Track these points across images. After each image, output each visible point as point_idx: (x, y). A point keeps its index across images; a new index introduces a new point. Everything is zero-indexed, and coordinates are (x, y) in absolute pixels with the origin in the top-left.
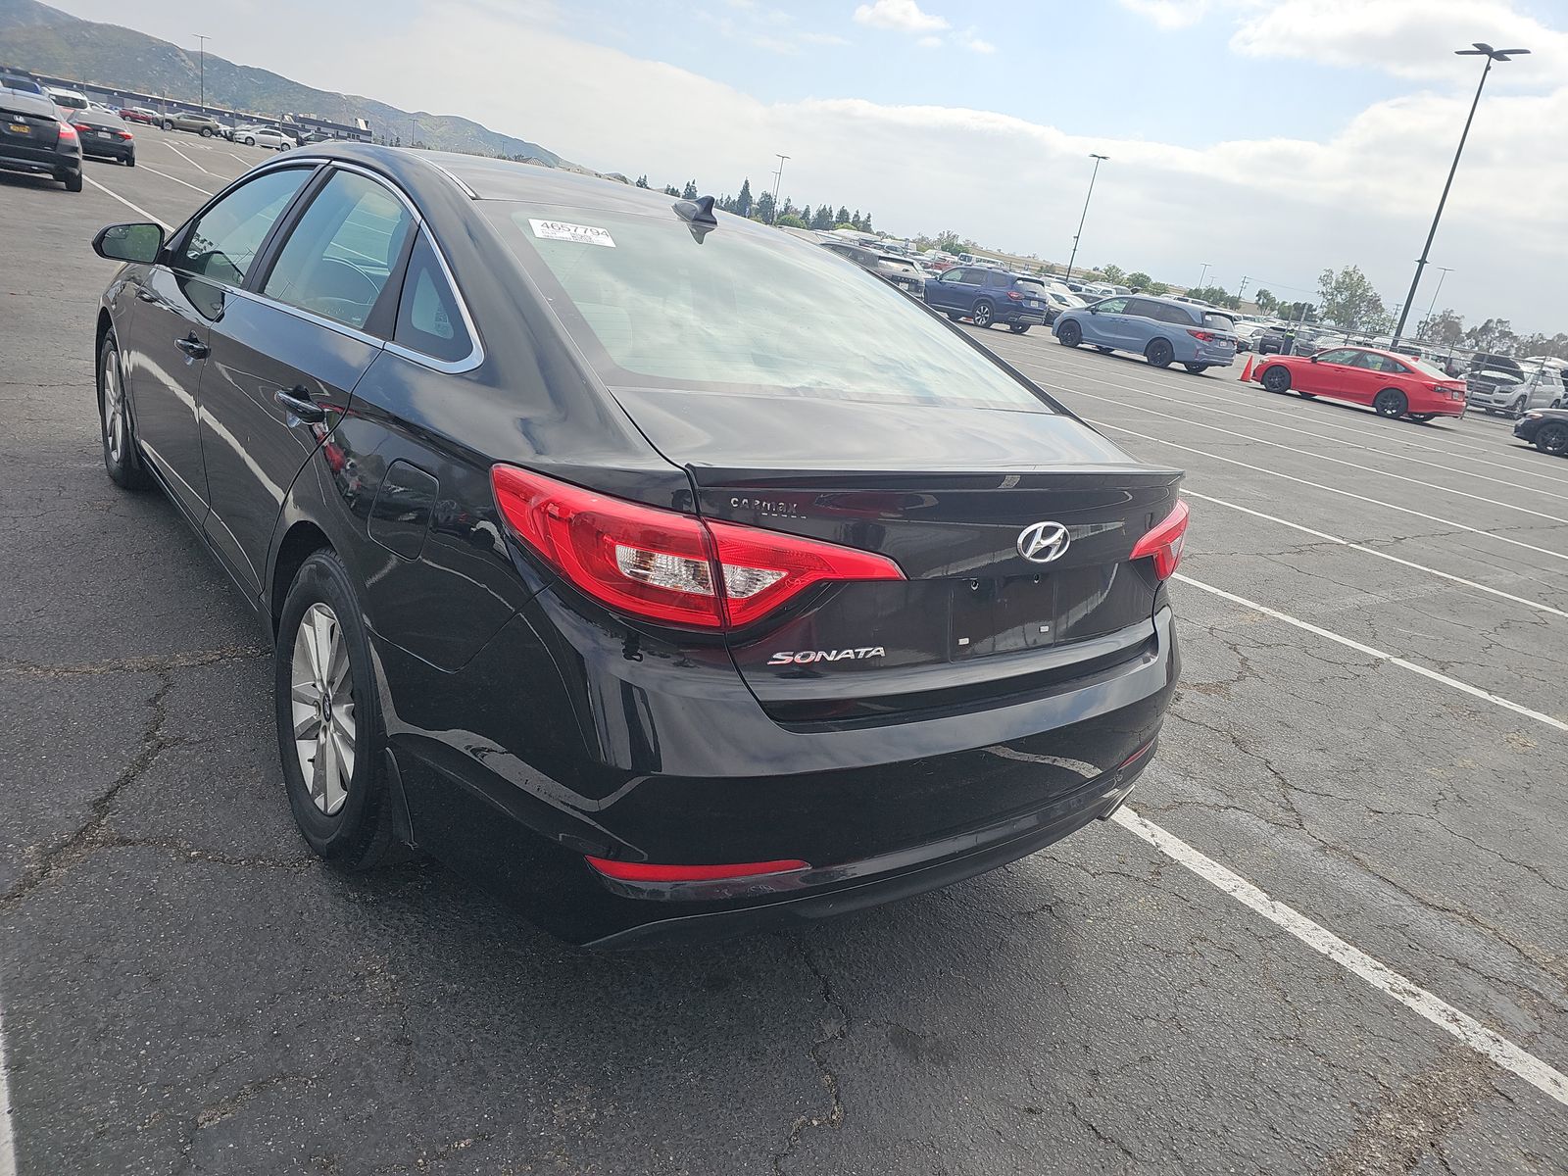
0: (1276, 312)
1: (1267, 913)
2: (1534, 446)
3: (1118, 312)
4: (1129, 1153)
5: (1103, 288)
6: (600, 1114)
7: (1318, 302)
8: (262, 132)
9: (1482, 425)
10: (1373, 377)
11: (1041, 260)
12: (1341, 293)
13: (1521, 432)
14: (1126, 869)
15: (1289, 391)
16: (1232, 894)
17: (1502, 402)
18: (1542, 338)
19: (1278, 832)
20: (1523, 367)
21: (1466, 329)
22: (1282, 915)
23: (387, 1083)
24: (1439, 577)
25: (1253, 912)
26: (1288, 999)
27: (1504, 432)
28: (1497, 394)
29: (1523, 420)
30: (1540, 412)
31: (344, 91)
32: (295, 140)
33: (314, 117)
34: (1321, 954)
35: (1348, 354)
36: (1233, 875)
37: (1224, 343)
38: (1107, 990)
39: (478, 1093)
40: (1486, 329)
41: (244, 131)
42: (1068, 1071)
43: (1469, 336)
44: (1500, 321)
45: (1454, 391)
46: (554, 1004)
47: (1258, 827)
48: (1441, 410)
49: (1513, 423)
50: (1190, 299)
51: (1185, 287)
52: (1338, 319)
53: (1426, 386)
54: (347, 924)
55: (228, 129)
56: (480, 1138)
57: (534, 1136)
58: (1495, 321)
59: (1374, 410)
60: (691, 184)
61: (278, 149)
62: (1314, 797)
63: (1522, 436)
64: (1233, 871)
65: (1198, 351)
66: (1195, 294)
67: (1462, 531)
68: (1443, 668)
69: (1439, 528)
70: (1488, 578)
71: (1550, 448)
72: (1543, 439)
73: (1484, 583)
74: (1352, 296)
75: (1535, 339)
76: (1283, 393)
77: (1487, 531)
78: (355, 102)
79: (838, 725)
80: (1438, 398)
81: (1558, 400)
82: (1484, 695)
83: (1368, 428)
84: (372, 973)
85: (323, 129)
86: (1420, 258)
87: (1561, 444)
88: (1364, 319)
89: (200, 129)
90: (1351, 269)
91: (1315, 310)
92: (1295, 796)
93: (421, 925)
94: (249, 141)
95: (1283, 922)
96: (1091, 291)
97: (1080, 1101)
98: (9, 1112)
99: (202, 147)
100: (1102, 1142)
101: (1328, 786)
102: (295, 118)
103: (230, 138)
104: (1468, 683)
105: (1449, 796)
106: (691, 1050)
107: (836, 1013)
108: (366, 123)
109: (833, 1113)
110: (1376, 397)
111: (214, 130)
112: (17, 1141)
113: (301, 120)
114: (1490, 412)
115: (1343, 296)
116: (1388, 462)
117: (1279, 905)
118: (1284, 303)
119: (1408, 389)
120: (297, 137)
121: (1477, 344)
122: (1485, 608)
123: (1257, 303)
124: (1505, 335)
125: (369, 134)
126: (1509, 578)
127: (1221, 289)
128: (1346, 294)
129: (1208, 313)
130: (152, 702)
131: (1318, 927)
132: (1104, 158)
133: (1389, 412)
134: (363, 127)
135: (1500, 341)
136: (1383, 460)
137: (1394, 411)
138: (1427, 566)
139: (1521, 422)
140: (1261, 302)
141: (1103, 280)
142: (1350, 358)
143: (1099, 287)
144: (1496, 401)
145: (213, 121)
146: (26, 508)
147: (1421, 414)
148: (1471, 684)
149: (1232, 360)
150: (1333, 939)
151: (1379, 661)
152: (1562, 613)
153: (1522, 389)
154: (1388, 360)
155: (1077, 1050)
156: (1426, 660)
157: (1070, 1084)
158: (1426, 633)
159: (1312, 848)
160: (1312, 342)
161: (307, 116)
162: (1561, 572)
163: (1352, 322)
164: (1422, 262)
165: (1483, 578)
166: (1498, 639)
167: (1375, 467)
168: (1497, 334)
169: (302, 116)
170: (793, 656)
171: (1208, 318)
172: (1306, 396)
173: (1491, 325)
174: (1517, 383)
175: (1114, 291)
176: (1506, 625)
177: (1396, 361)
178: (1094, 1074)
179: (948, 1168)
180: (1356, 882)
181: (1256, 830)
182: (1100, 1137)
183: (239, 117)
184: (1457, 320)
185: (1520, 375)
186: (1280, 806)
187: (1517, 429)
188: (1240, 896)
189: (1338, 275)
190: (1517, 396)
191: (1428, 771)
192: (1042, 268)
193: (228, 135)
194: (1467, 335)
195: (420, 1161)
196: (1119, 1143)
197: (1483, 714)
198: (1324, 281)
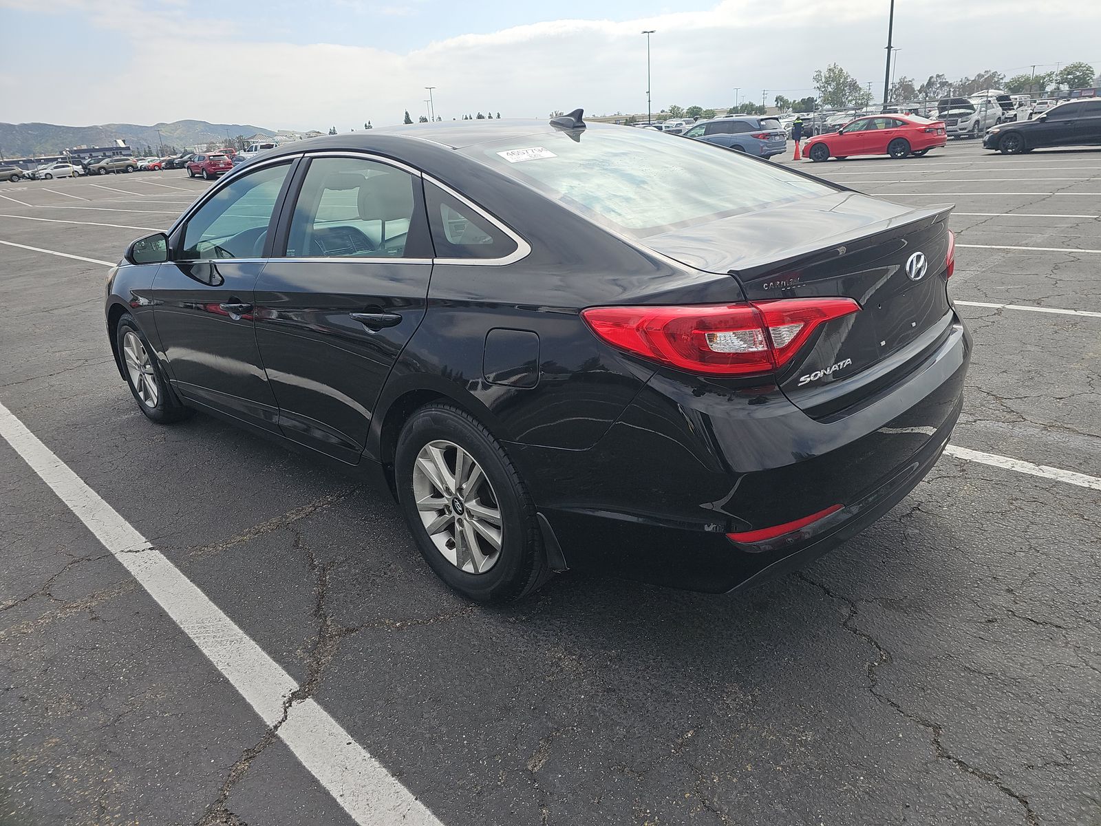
0: (791, 109)
1: (1040, 474)
2: (999, 151)
3: (701, 135)
4: (1060, 627)
5: (676, 123)
6: (753, 696)
7: (816, 95)
8: (56, 168)
9: (959, 147)
10: (883, 134)
11: (624, 114)
12: (830, 84)
13: (988, 145)
14: (944, 474)
15: (829, 159)
16: (1013, 469)
17: (965, 129)
18: (968, 80)
19: (1013, 426)
20: (972, 102)
21: (917, 87)
22: (1049, 472)
23: (619, 715)
24: (998, 249)
25: (1032, 476)
26: (1085, 518)
27: (977, 148)
28: (960, 125)
29: (988, 136)
30: (998, 128)
31: (100, 123)
32: (81, 166)
33: (84, 147)
34: (1086, 488)
35: (861, 123)
36: (1006, 458)
37: (777, 138)
38: (983, 543)
39: (675, 705)
40: (930, 83)
41: (43, 170)
42: (994, 594)
43: (920, 91)
44: (938, 76)
45: (937, 129)
46: (678, 644)
47: (1002, 427)
48: (933, 144)
49: (981, 140)
50: (734, 115)
51: (725, 108)
52: (832, 103)
53: (919, 130)
54: (522, 636)
55: (30, 172)
56: (698, 729)
57: (726, 718)
58: (935, 76)
59: (889, 156)
60: (368, 125)
61: (71, 177)
62: (1019, 400)
63: (990, 147)
64: (1004, 456)
65: (762, 147)
66: (734, 111)
67: (992, 218)
68: (1039, 303)
69: (978, 219)
70: (1026, 242)
71: (1010, 151)
72: (1004, 145)
73: (1027, 245)
74: (838, 84)
75: (964, 81)
76: (826, 161)
77: (1007, 213)
78: (108, 129)
79: (843, 413)
80: (928, 136)
81: (1000, 118)
82: (1072, 312)
83: (892, 169)
84: (560, 659)
85: (94, 154)
86: (887, 46)
87: (1016, 146)
88: (850, 98)
89: (9, 178)
90: (832, 66)
91: (816, 101)
92: (1009, 403)
93: (565, 624)
94: (49, 176)
95: (1053, 477)
96: (668, 127)
97: (1014, 608)
98: (416, 799)
99: (20, 189)
100: (1041, 626)
101: (1022, 392)
102: (71, 152)
103: (33, 178)
104: (1058, 308)
105: (1094, 377)
106: (776, 646)
107: (842, 602)
108: (124, 141)
109: (882, 656)
110: (888, 148)
111: (19, 175)
112: (434, 813)
113: (76, 152)
114: (958, 138)
115: (832, 87)
116: (919, 186)
117: (1043, 467)
118: (795, 101)
119: (908, 136)
120: (82, 164)
121: (927, 96)
122: (1038, 260)
123: (777, 106)
124: (943, 84)
125: (128, 148)
126: (1039, 238)
127: (750, 103)
128: (834, 84)
129: (762, 120)
130: (296, 545)
131: (1074, 473)
132: (652, 32)
133: (899, 155)
134: (122, 145)
135: (941, 90)
136: (916, 186)
137: (902, 153)
138: (986, 245)
139: (986, 138)
140: (779, 105)
141: (670, 117)
142: (863, 126)
143: (672, 122)
144: (960, 129)
145: (17, 170)
146: (111, 454)
147: (918, 151)
148: (1061, 308)
149: (786, 148)
150: (1087, 477)
151: (999, 312)
152: (1083, 251)
153: (975, 117)
154: (888, 120)
155: (991, 581)
156: (1025, 301)
157: (1002, 600)
158: (1014, 285)
159: (1039, 430)
160: (825, 123)
161: (79, 148)
162: (1066, 226)
163: (842, 103)
164: (889, 48)
165: (1024, 242)
166: (1058, 277)
167: (914, 192)
168: (938, 85)
169: (75, 148)
170: (810, 377)
171: (763, 123)
172: (841, 159)
173: (932, 80)
174: (971, 114)
175: (684, 123)
176: (1056, 267)
177: (895, 119)
178: (1010, 591)
179: (967, 665)
180: (1077, 442)
181: (1001, 429)
182: (1038, 623)
183: (31, 161)
184: (910, 83)
185: (971, 107)
186: (1004, 411)
187: (985, 143)
188: (1017, 469)
189: (825, 73)
190: (973, 122)
191: (1072, 366)
192: (627, 120)
193: (31, 176)
194: (919, 91)
195: (673, 751)
196: (1050, 623)
197: (1080, 324)
198: (817, 79)
